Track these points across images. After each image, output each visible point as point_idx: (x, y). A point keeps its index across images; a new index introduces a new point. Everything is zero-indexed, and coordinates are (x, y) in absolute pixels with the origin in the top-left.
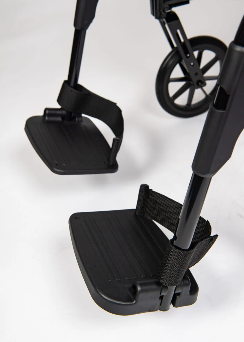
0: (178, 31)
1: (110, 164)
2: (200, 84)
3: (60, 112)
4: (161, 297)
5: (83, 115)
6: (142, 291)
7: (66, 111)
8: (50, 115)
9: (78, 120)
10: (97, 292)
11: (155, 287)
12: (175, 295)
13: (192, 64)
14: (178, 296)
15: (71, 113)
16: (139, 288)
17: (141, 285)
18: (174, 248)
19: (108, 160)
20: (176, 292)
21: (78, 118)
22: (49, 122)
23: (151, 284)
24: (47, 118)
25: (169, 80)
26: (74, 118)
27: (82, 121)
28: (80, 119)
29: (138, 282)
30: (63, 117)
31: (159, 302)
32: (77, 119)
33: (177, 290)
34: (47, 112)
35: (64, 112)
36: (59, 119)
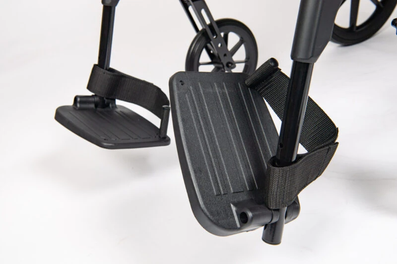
0: (203, 12)
1: (162, 136)
2: (230, 65)
3: (93, 99)
5: (119, 102)
7: (99, 97)
8: (82, 102)
9: (112, 107)
13: (219, 45)
16: (250, 214)
22: (81, 109)
24: (78, 105)
25: (199, 64)
26: (108, 105)
28: (114, 105)
30: (96, 105)
32: (111, 105)
34: (79, 99)
35: (97, 99)
36: (93, 106)
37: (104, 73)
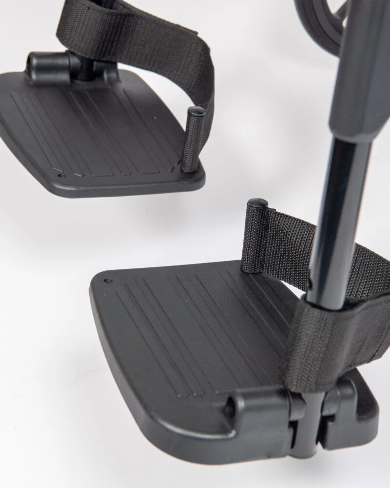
3: (65, 61)
4: (294, 425)
5: (121, 66)
6: (247, 409)
7: (77, 56)
8: (41, 69)
9: (109, 79)
10: (152, 417)
11: (276, 400)
12: (325, 421)
14: (330, 424)
15: (90, 62)
16: (241, 404)
17: (245, 396)
18: (308, 306)
19: (181, 162)
20: (326, 413)
21: (108, 72)
22: (40, 86)
23: (267, 394)
24: (34, 76)
26: (99, 74)
27: (118, 80)
28: (114, 75)
29: (239, 390)
30: (74, 74)
31: (288, 434)
32: (105, 76)
33: (326, 406)
34: (35, 62)
35: (75, 61)
36: (65, 77)
37: (89, 8)
